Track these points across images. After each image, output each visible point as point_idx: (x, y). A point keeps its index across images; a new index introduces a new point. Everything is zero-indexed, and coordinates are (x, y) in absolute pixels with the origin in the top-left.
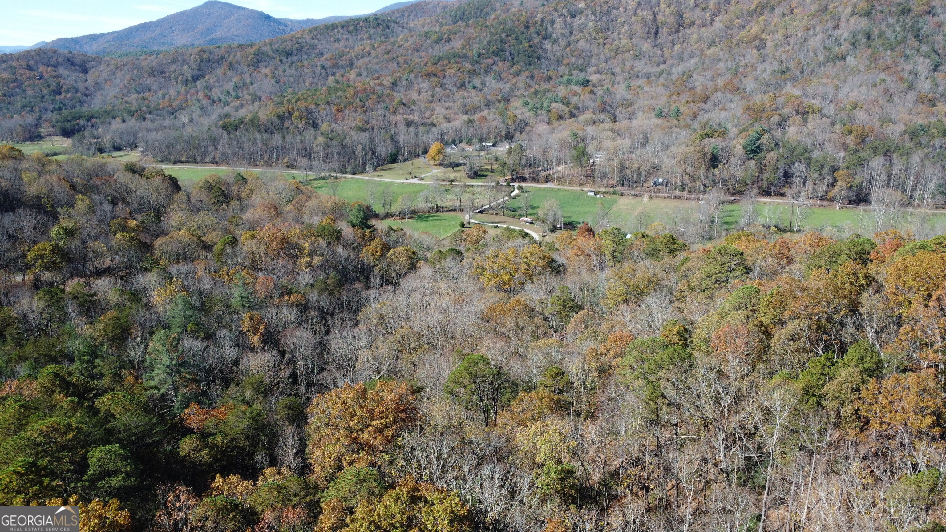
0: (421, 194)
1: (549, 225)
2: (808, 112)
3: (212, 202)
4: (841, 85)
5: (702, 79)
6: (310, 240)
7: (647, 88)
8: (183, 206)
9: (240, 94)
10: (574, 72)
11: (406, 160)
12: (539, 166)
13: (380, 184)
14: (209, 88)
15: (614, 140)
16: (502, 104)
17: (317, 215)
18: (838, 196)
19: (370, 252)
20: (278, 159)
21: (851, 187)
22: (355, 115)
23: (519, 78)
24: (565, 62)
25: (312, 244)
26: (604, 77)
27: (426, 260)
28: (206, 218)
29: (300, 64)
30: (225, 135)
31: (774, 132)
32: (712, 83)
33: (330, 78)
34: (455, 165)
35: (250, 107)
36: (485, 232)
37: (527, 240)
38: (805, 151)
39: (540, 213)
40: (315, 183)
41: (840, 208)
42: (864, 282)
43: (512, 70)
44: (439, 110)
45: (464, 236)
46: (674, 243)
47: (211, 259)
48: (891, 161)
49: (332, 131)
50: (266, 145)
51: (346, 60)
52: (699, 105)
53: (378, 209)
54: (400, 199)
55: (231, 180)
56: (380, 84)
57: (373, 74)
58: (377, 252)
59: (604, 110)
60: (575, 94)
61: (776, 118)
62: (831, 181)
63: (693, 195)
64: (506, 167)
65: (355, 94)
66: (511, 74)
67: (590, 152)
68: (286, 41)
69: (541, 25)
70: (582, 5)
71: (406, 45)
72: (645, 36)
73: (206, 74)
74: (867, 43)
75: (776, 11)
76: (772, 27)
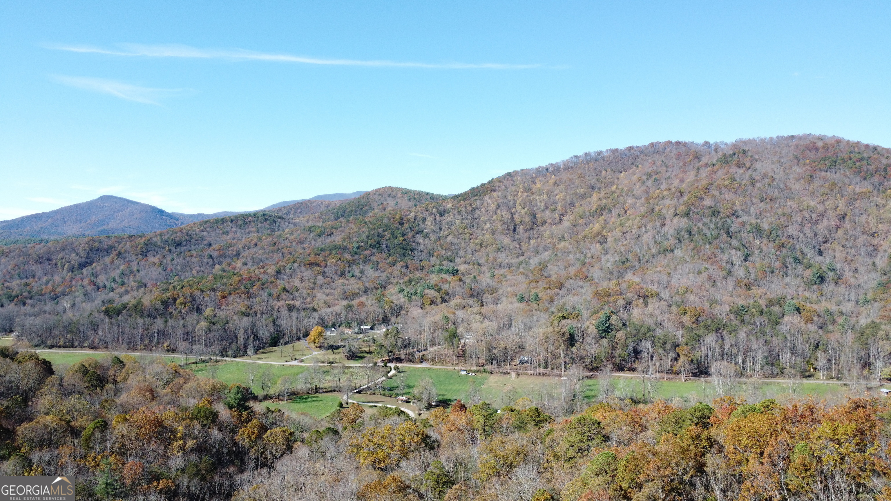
0: (301, 376)
1: (424, 404)
2: (648, 296)
3: (86, 385)
4: (672, 273)
5: (555, 269)
6: (184, 423)
7: (509, 277)
8: (54, 390)
9: (126, 281)
10: (444, 262)
11: (287, 343)
12: (414, 347)
13: (260, 366)
14: (95, 275)
15: (481, 322)
16: (379, 291)
17: (194, 397)
18: (682, 369)
19: (246, 434)
20: (158, 343)
21: (692, 361)
22: (239, 300)
23: (395, 267)
24: (435, 254)
25: (186, 427)
26: (471, 266)
27: (303, 440)
28: (77, 402)
29: (188, 254)
30: (107, 320)
31: (621, 313)
32: (564, 272)
33: (217, 266)
34: (334, 348)
35: (135, 294)
36: (362, 411)
37: (403, 417)
38: (649, 329)
39: (416, 391)
40: (194, 366)
41: (685, 380)
42: (706, 444)
43: (388, 261)
44: (321, 296)
45: (342, 415)
46: (539, 416)
47: (78, 444)
48: (722, 337)
49: (215, 316)
50: (148, 329)
51: (233, 251)
52: (555, 291)
53: (257, 391)
54: (279, 381)
55: (108, 364)
56: (265, 273)
57: (258, 264)
58: (253, 433)
59: (472, 296)
60: (446, 281)
61: (621, 302)
62: (674, 356)
63: (556, 372)
64: (383, 349)
65: (240, 281)
66: (388, 264)
67: (460, 334)
68: (176, 233)
69: (414, 222)
70: (449, 206)
71: (291, 237)
72: (505, 232)
73: (93, 262)
74: (689, 238)
75: (613, 212)
76: (610, 226)
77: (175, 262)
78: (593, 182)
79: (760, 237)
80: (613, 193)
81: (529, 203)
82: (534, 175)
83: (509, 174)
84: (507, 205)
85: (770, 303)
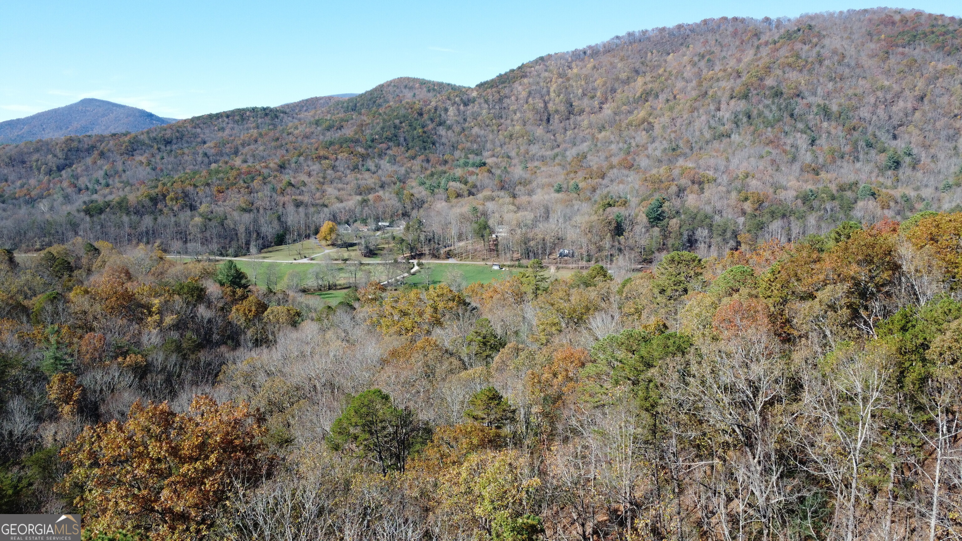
0: (311, 272)
2: (703, 182)
4: (730, 158)
5: (596, 159)
6: (162, 298)
7: (543, 169)
9: (111, 182)
10: (470, 156)
11: (295, 241)
12: (439, 241)
13: (265, 265)
14: (76, 177)
15: (515, 212)
16: (398, 185)
20: (148, 242)
22: (238, 196)
23: (415, 161)
24: (460, 147)
25: (164, 301)
26: (500, 160)
29: (180, 152)
31: (673, 200)
32: (606, 163)
33: (213, 164)
34: (349, 245)
35: (120, 193)
36: (383, 290)
38: (706, 217)
43: (407, 155)
44: (331, 190)
48: (789, 224)
49: (212, 212)
50: (135, 228)
51: (230, 148)
52: (597, 180)
54: (287, 277)
55: (80, 251)
56: (266, 167)
57: (260, 160)
58: (250, 311)
59: (502, 188)
60: (472, 173)
61: (674, 189)
62: (734, 245)
64: (404, 244)
65: (239, 175)
66: (406, 158)
67: (491, 226)
68: (165, 130)
69: (435, 112)
70: (475, 94)
71: (296, 132)
72: (538, 122)
73: (73, 164)
74: (748, 121)
75: (660, 97)
76: (658, 112)
77: (165, 161)
78: (637, 65)
79: (828, 119)
80: (660, 76)
81: (565, 89)
82: (570, 59)
83: (542, 59)
84: (540, 92)
85: (842, 189)
